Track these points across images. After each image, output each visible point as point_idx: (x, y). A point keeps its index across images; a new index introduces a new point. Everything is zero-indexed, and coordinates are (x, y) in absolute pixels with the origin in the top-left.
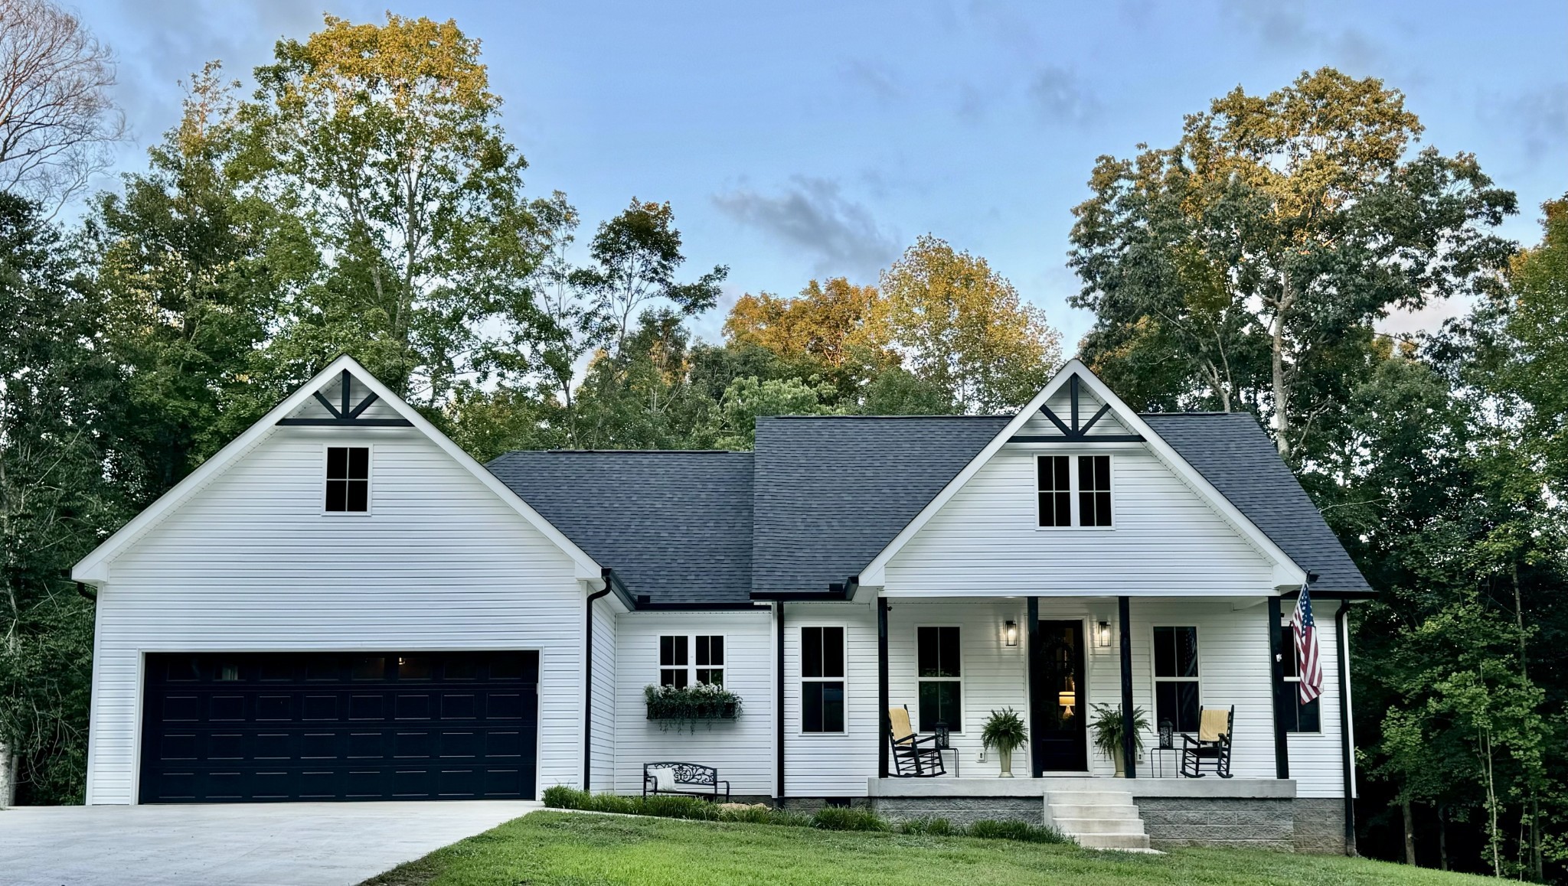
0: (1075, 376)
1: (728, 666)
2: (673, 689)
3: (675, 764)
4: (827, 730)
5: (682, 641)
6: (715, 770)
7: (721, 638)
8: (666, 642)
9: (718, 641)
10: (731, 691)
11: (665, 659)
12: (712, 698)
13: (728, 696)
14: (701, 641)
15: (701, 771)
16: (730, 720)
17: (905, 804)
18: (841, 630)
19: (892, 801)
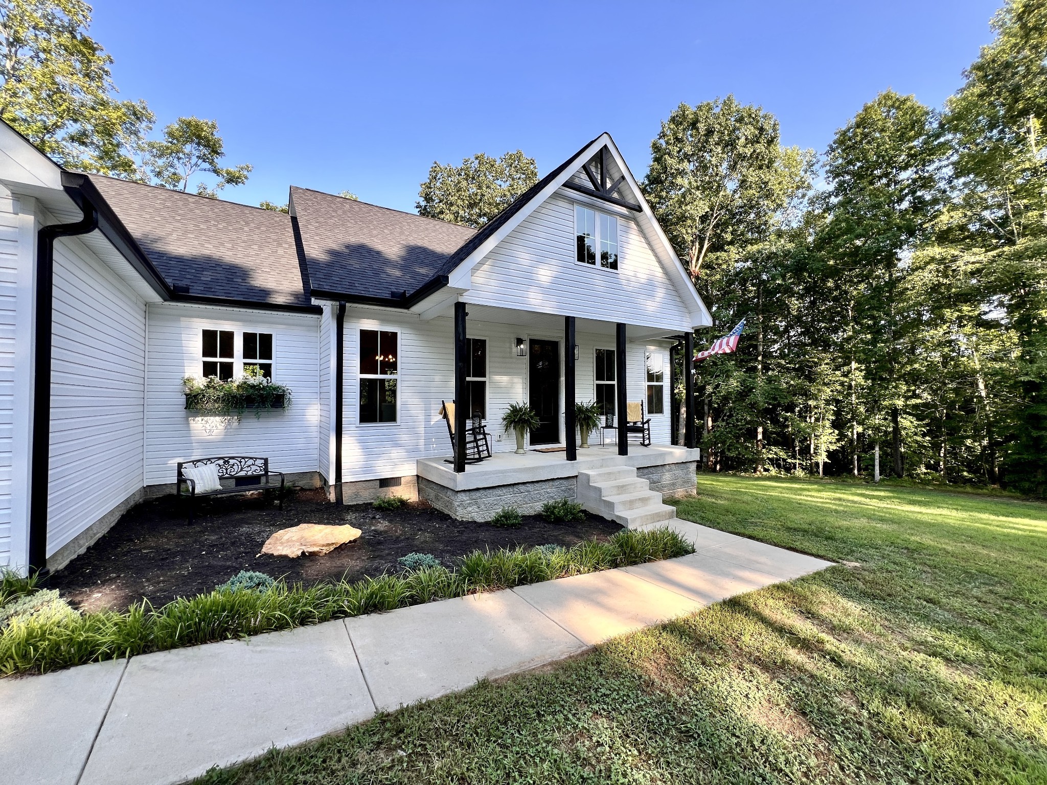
0: (605, 146)
1: (276, 361)
2: (217, 379)
3: (220, 458)
4: (381, 421)
5: (228, 338)
6: (266, 460)
7: (270, 336)
8: (209, 336)
9: (266, 340)
10: (279, 384)
11: (208, 350)
12: (260, 389)
13: (276, 389)
14: (249, 339)
15: (250, 462)
16: (280, 409)
17: (478, 494)
18: (395, 335)
19: (468, 493)
